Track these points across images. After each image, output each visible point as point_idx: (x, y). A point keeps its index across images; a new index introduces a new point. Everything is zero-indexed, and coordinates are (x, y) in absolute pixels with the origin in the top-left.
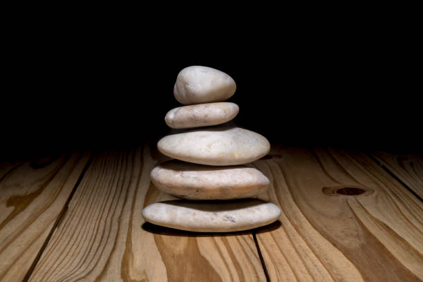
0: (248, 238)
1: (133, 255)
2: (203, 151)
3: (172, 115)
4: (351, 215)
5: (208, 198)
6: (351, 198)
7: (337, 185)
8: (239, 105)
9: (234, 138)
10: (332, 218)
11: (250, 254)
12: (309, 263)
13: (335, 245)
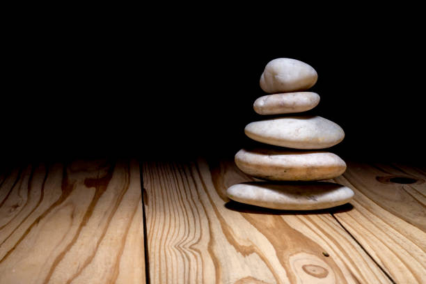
0: (328, 216)
1: (230, 227)
2: (292, 135)
3: (261, 102)
4: (412, 199)
5: (293, 179)
6: (406, 186)
7: (388, 175)
8: (320, 95)
9: (317, 124)
10: (396, 201)
11: (335, 228)
12: (392, 235)
13: (409, 222)
